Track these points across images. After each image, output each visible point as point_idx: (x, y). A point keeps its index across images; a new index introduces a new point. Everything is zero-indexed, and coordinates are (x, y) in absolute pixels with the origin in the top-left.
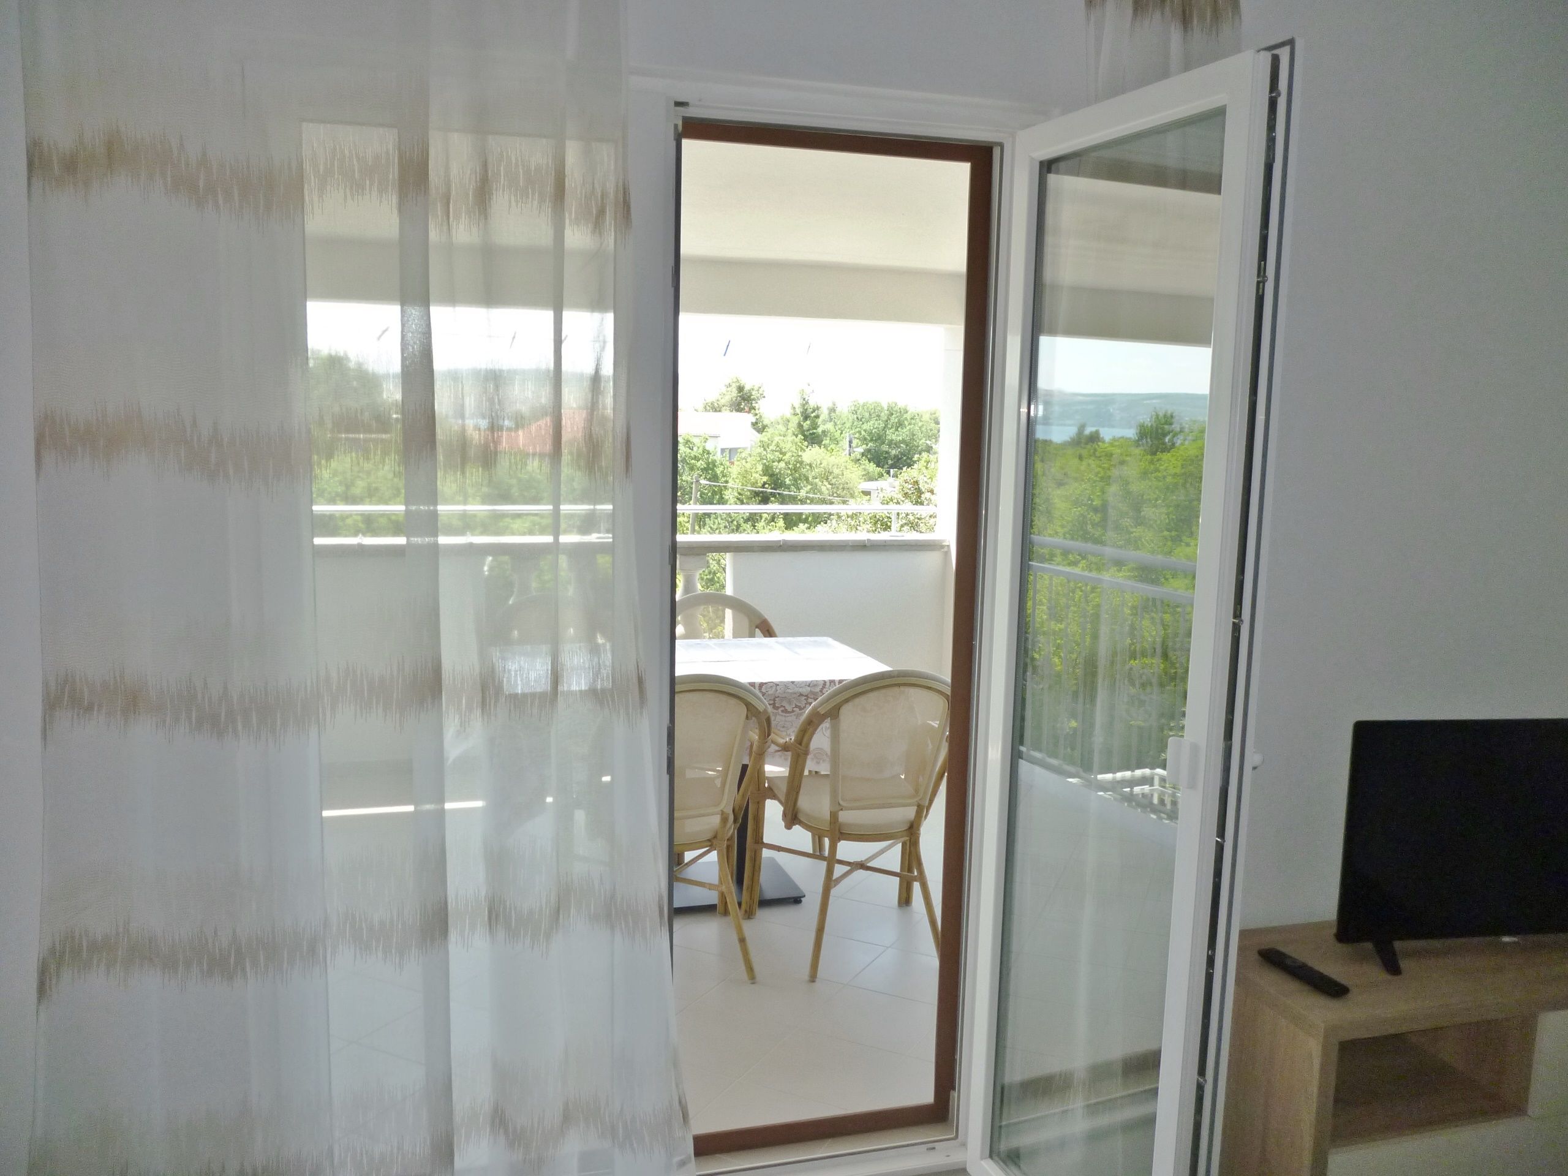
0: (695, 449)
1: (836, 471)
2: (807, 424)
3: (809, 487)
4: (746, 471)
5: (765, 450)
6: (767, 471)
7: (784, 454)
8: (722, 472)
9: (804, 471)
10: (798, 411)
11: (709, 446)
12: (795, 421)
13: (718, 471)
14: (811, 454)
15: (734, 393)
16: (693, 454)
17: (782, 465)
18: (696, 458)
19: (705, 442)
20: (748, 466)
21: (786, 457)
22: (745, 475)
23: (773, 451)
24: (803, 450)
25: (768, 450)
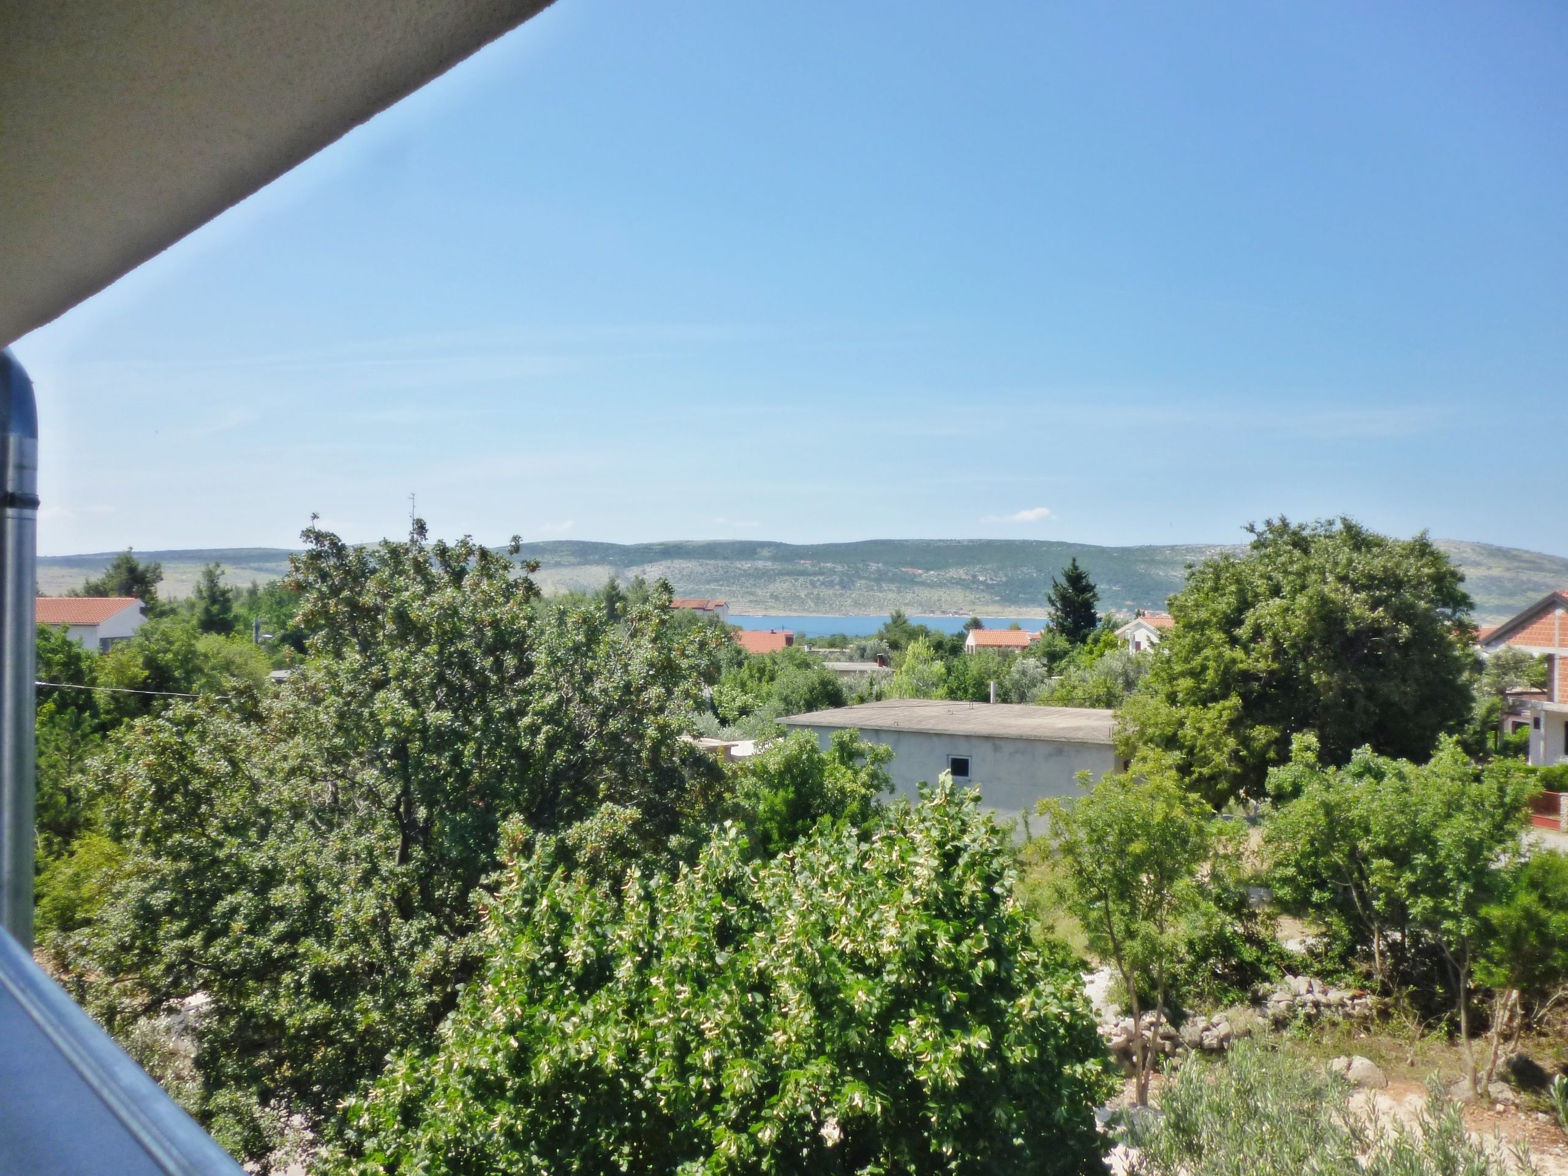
0: (53, 640)
1: (239, 660)
2: (215, 609)
3: (204, 680)
4: (122, 664)
5: (147, 639)
6: (150, 663)
7: (171, 643)
8: (89, 667)
9: (198, 662)
10: (205, 594)
11: (73, 636)
12: (201, 606)
13: (84, 665)
14: (209, 643)
15: (124, 576)
16: (49, 646)
17: (170, 656)
18: (54, 651)
19: (65, 632)
20: (124, 659)
21: (175, 648)
22: (120, 669)
23: (157, 640)
24: (196, 638)
25: (152, 640)
